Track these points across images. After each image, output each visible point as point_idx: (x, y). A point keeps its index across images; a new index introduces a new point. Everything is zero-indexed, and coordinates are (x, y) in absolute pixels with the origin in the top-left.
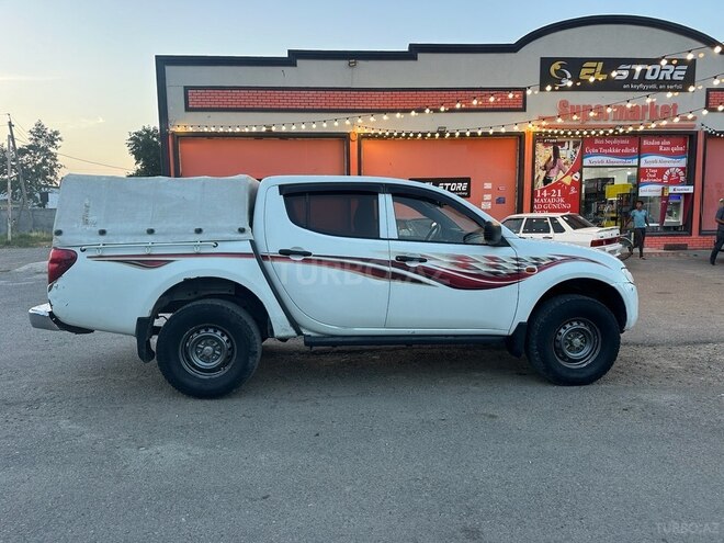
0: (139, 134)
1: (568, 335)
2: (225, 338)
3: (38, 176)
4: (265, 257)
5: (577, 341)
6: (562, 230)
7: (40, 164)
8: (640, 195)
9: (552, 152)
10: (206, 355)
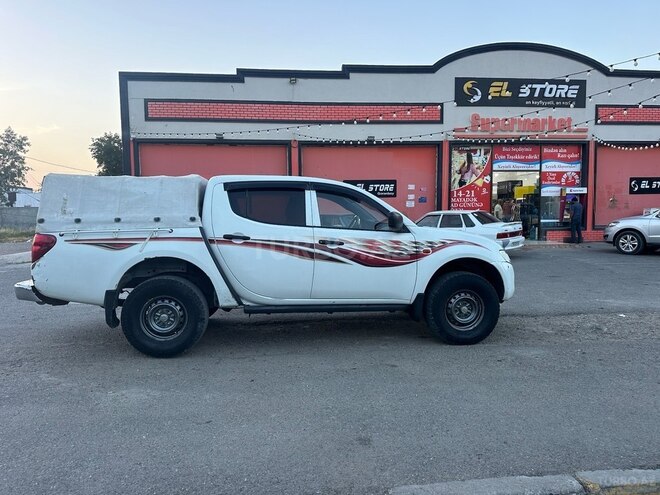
0: (102, 140)
1: (457, 303)
2: (178, 308)
3: (7, 178)
4: (212, 241)
5: (465, 309)
6: (473, 225)
7: (9, 167)
8: (543, 195)
9: (466, 158)
10: (162, 322)
